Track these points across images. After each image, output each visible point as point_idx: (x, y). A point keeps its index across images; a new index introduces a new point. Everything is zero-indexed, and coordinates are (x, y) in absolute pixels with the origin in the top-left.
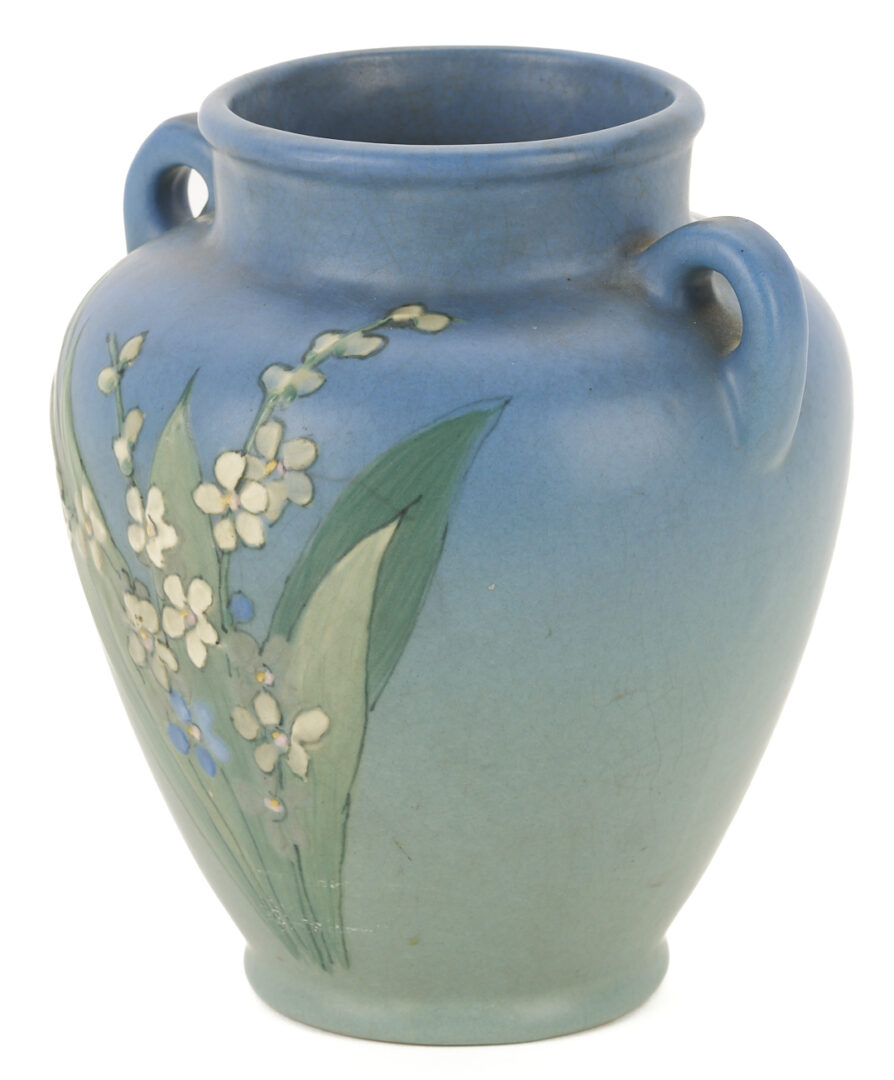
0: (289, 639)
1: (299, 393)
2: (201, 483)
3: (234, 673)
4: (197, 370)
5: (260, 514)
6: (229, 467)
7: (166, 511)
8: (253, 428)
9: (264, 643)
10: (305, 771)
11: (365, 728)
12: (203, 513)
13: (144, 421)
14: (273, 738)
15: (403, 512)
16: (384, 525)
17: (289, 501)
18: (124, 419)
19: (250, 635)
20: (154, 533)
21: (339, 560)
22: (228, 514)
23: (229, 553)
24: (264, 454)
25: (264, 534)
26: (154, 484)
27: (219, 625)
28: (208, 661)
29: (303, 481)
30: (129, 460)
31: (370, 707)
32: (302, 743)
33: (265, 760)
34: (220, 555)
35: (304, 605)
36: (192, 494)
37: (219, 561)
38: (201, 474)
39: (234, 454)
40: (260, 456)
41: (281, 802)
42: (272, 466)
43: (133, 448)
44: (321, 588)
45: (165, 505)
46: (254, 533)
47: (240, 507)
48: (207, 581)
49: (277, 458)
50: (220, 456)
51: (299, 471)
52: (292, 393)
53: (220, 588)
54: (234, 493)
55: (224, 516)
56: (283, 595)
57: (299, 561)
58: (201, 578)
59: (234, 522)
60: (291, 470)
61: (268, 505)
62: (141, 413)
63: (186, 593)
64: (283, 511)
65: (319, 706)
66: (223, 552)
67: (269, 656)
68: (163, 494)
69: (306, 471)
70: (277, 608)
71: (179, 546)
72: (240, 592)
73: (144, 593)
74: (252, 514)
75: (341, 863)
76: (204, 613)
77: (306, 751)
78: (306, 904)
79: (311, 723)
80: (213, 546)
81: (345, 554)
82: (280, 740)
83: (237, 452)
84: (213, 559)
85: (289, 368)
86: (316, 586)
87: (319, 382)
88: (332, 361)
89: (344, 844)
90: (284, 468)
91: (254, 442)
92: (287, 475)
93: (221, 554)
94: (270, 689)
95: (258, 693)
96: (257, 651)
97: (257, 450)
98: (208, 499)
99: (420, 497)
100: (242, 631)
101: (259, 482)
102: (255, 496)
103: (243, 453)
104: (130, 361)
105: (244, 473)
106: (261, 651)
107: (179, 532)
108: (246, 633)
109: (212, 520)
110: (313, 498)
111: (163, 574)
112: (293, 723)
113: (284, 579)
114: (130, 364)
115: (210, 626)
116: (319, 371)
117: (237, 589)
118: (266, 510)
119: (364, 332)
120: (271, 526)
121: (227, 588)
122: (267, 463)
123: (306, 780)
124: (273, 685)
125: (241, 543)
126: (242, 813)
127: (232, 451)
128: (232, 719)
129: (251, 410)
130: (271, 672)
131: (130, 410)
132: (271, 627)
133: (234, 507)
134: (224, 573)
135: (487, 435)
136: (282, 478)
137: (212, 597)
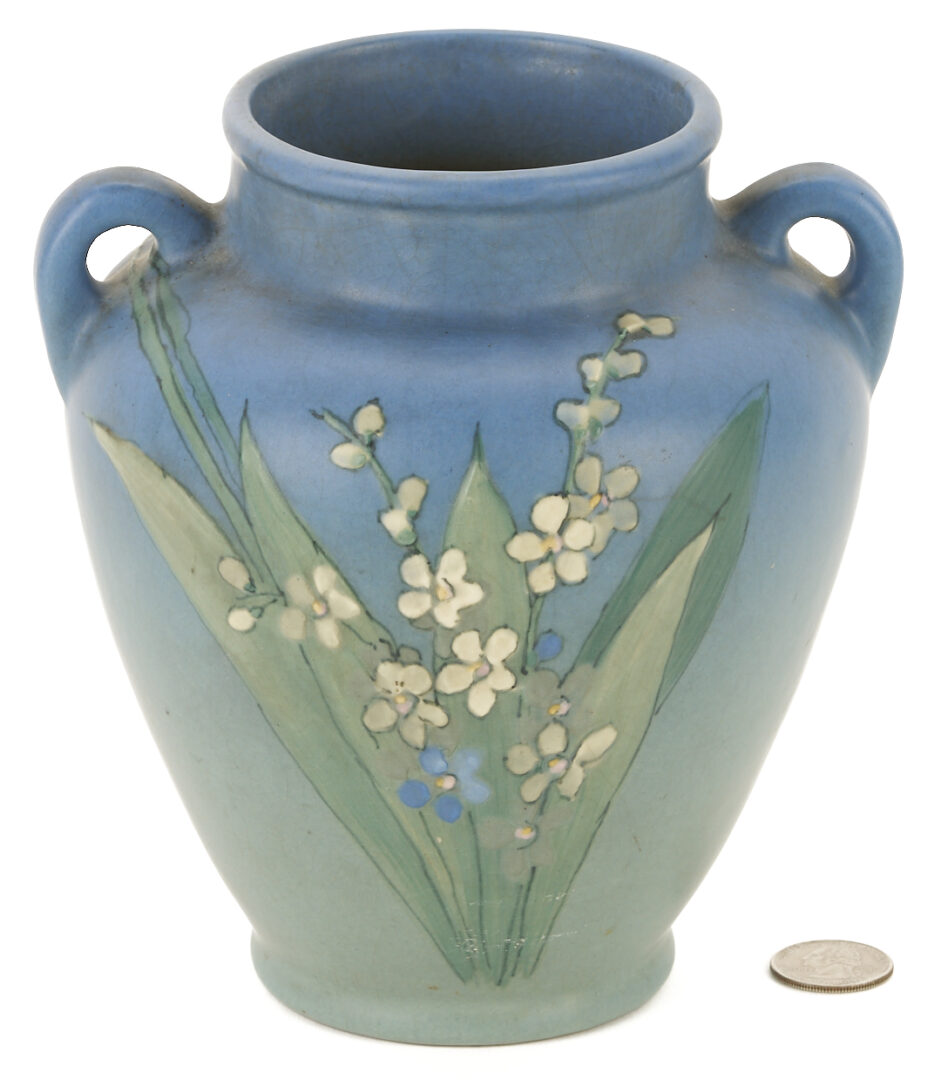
0: (595, 665)
1: (604, 424)
2: (516, 534)
3: (524, 713)
4: (478, 425)
5: (585, 549)
6: (549, 512)
7: (469, 570)
8: (568, 467)
9: (566, 675)
10: (575, 790)
11: (646, 732)
12: (519, 562)
13: (428, 487)
14: (548, 766)
15: (717, 514)
16: (701, 531)
17: (615, 530)
18: (395, 491)
19: (553, 671)
20: (450, 594)
21: (659, 576)
22: (550, 556)
23: (545, 595)
24: (587, 490)
25: (587, 570)
26: (452, 547)
27: (518, 670)
28: (494, 708)
29: (629, 508)
30: (410, 530)
31: (656, 711)
32: (583, 764)
33: (532, 790)
34: (533, 598)
35: (620, 627)
36: (504, 547)
37: (531, 606)
38: (515, 525)
39: (553, 498)
40: (582, 493)
41: (536, 828)
42: (597, 500)
43: (414, 517)
44: (640, 606)
45: (467, 565)
46: (574, 569)
47: (565, 548)
48: (512, 629)
49: (602, 493)
50: (537, 502)
51: (623, 499)
52: (595, 425)
53: (528, 631)
54: (556, 535)
55: (542, 561)
56: (597, 623)
57: (619, 587)
58: (506, 627)
59: (554, 564)
60: (616, 499)
61: (594, 539)
62: (421, 479)
63: (483, 645)
64: (609, 541)
65: (611, 723)
66: (537, 596)
67: (570, 688)
68: (465, 553)
69: (629, 497)
70: (589, 637)
71: (483, 602)
72: (550, 631)
73: (414, 656)
74: (576, 551)
75: (576, 872)
76: (504, 661)
77: (584, 771)
78: (518, 923)
79: (599, 742)
80: (527, 592)
81: (666, 568)
82: (558, 767)
83: (556, 495)
84: (525, 606)
85: (579, 402)
86: (635, 605)
87: (616, 410)
88: (612, 385)
89: (586, 854)
90: (609, 499)
91: (575, 482)
92: (612, 506)
93: (535, 598)
94: (562, 719)
95: (547, 725)
96: (557, 684)
97: (577, 488)
98: (524, 547)
99: (730, 496)
100: (544, 669)
101: (584, 519)
102: (581, 534)
103: (564, 494)
104: (378, 431)
105: (568, 514)
106: (561, 683)
107: (483, 586)
108: (548, 669)
109: (527, 567)
110: (638, 522)
111: (453, 633)
112: (580, 746)
113: (601, 607)
114: (379, 435)
115: (508, 673)
116: (609, 398)
117: (546, 629)
118: (592, 545)
119: (616, 350)
120: (594, 559)
121: (535, 630)
122: (591, 498)
123: (573, 800)
124: (567, 714)
125: (561, 583)
126: (477, 850)
127: (550, 495)
128: (505, 759)
129: (561, 451)
130: (568, 702)
131: (403, 480)
132: (578, 657)
133: (556, 548)
134: (534, 616)
135: (767, 422)
136: (607, 509)
137: (517, 643)
